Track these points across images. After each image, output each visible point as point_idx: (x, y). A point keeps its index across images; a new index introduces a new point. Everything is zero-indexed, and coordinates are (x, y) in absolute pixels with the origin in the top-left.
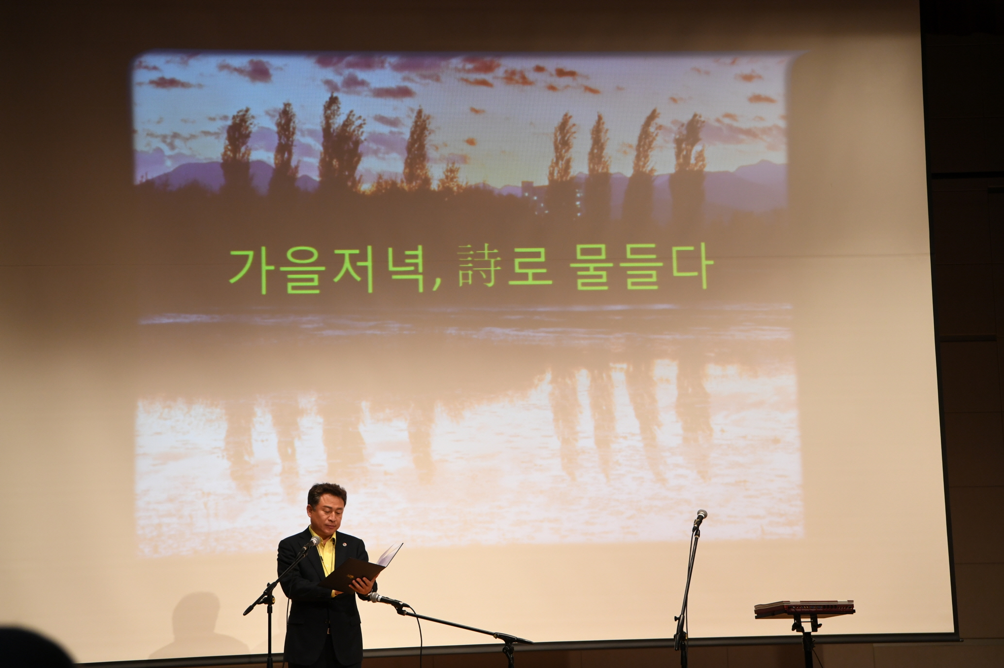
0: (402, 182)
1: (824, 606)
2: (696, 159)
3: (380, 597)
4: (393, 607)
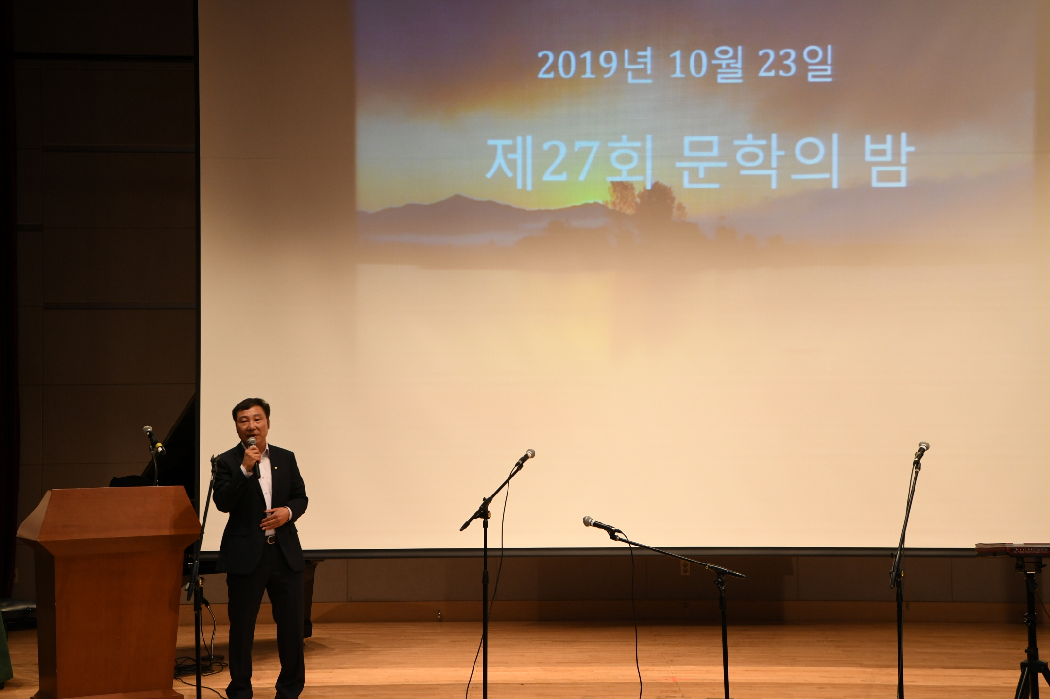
3: (593, 521)
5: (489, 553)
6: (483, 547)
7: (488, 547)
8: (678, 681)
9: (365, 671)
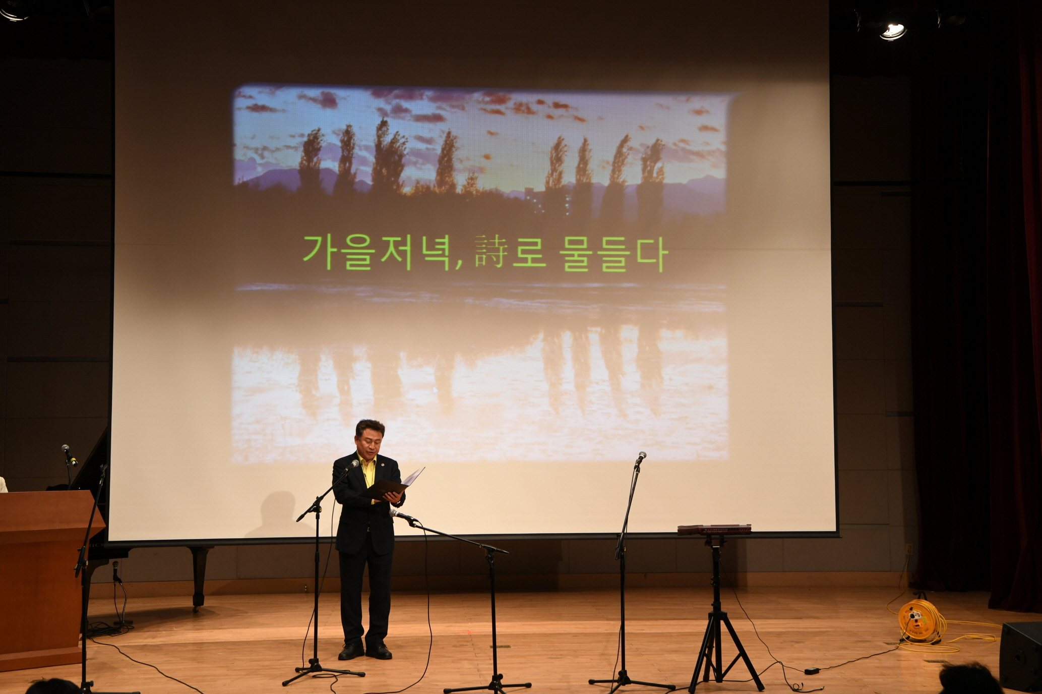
0: (434, 186)
1: (729, 529)
2: (657, 173)
3: (397, 513)
4: (406, 521)
5: (320, 541)
6: (315, 536)
7: (320, 535)
8: (472, 634)
9: (238, 630)
